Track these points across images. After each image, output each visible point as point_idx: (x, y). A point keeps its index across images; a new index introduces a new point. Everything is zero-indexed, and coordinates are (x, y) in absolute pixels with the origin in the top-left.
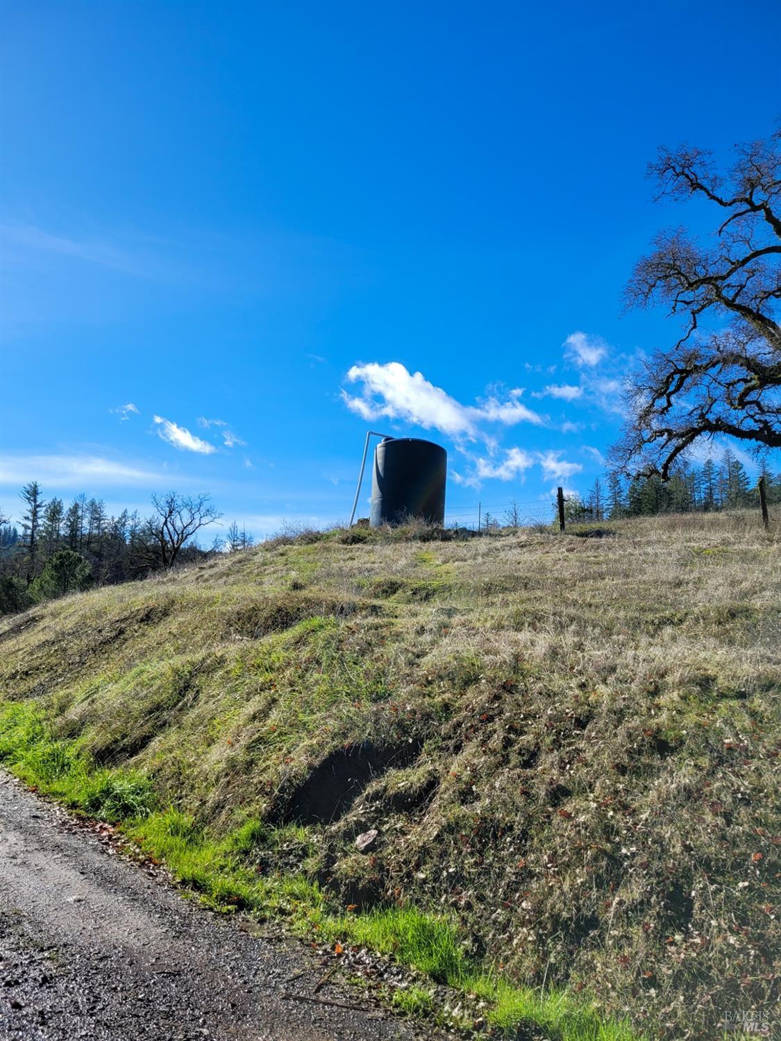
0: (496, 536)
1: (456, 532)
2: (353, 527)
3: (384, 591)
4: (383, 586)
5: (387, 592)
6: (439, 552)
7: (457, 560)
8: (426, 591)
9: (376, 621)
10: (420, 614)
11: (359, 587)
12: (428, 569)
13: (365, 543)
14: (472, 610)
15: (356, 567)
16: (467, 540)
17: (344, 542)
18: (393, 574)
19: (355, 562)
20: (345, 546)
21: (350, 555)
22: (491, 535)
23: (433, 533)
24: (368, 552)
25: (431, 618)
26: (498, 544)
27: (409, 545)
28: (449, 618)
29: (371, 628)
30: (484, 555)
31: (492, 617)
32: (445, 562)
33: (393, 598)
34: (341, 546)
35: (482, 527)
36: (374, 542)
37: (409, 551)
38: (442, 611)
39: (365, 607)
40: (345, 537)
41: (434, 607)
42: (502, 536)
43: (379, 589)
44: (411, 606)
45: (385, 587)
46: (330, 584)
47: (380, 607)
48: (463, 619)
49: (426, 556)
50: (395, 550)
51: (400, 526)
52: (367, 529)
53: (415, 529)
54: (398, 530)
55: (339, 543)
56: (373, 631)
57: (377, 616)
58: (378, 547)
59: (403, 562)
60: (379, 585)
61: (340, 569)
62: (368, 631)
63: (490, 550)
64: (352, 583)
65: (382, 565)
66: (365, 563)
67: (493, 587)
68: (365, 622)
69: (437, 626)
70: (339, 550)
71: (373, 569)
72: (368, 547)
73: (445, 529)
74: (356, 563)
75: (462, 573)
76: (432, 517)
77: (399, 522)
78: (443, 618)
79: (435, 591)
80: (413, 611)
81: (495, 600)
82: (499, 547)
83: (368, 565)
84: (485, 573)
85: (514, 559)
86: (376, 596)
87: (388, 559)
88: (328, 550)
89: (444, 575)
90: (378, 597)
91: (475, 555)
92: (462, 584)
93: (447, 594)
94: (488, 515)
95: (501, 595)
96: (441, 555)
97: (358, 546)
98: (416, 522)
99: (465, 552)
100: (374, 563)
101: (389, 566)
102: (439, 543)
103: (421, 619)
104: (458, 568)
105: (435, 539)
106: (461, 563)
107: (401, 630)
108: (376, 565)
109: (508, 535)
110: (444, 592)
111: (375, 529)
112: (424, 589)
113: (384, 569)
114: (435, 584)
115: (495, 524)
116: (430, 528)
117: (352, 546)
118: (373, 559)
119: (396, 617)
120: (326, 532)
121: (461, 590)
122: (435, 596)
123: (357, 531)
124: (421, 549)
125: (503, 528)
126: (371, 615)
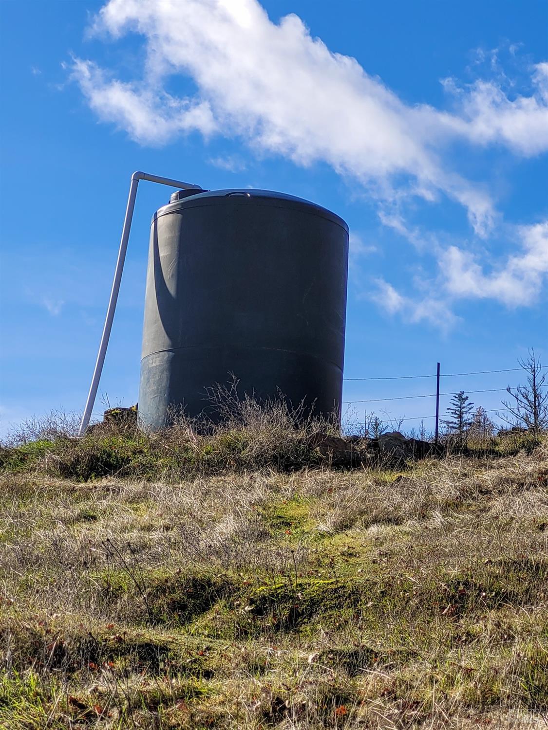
0: (480, 454)
1: (374, 445)
2: (91, 430)
3: (177, 606)
4: (173, 590)
5: (183, 607)
6: (326, 500)
7: (376, 521)
8: (289, 605)
9: (153, 685)
10: (271, 666)
11: (106, 592)
12: (295, 546)
13: (124, 475)
14: (414, 654)
15: (98, 538)
16: (403, 467)
17: (67, 471)
18: (201, 558)
19: (98, 526)
20: (69, 483)
21: (82, 506)
22: (467, 453)
23: (310, 448)
24: (134, 500)
25: (301, 676)
26: (488, 477)
27: (246, 479)
28: (352, 675)
29: (137, 706)
30: (447, 507)
31: (469, 673)
32: (343, 526)
33: (200, 623)
34: (58, 482)
35: (443, 430)
36: (148, 471)
37: (245, 498)
38: (333, 657)
39: (121, 649)
40: (69, 458)
41: (310, 648)
42: (498, 455)
43: (162, 601)
44: (250, 646)
45: (178, 595)
46: (27, 586)
47: (164, 649)
48: (388, 677)
49: (293, 511)
50: (207, 493)
51: (220, 430)
52: (129, 437)
53: (262, 437)
54: (215, 441)
55: (52, 475)
56: (144, 712)
57: (155, 671)
58: (160, 485)
59: (227, 526)
60: (162, 589)
61: (57, 545)
62: (130, 711)
63: (465, 493)
64: (88, 583)
65: (172, 534)
66: (124, 529)
67: (472, 593)
68: (123, 687)
69: (319, 697)
70: (53, 494)
71: (144, 546)
72: (134, 487)
73: (343, 436)
74: (98, 530)
75: (388, 555)
76: (308, 404)
77: (217, 418)
78: (338, 677)
79: (314, 604)
80: (253, 659)
81: (477, 627)
82: (489, 484)
83: (134, 536)
84: (452, 555)
85: (529, 516)
86: (155, 619)
87: (186, 519)
88: (22, 493)
89: (340, 560)
90: (160, 621)
91: (425, 506)
92: (389, 585)
93: (347, 613)
94: (461, 398)
95: (492, 614)
96: (332, 506)
97: (104, 482)
98: (265, 418)
99: (398, 498)
100: (149, 528)
101: (190, 538)
102: (326, 475)
103: (276, 680)
104: (378, 541)
105: (315, 464)
106: (386, 530)
107: (220, 709)
108: (155, 535)
109: (514, 453)
110: (339, 606)
111: (154, 437)
112: (285, 598)
113: (174, 545)
114: (317, 584)
115: (481, 423)
116: (302, 434)
117: (90, 484)
118: (145, 519)
119: (208, 675)
120: (18, 445)
121: (386, 601)
122: (316, 618)
123: (103, 441)
124: (277, 490)
125: (503, 433)
126: (139, 670)
